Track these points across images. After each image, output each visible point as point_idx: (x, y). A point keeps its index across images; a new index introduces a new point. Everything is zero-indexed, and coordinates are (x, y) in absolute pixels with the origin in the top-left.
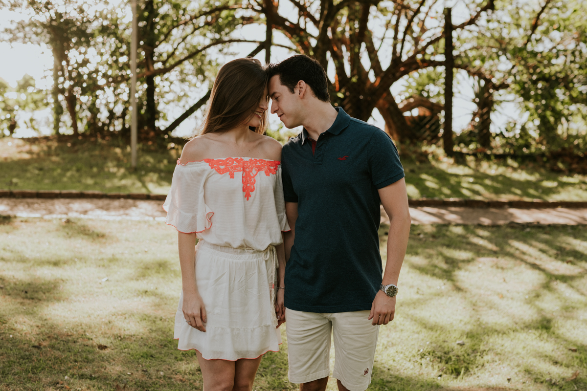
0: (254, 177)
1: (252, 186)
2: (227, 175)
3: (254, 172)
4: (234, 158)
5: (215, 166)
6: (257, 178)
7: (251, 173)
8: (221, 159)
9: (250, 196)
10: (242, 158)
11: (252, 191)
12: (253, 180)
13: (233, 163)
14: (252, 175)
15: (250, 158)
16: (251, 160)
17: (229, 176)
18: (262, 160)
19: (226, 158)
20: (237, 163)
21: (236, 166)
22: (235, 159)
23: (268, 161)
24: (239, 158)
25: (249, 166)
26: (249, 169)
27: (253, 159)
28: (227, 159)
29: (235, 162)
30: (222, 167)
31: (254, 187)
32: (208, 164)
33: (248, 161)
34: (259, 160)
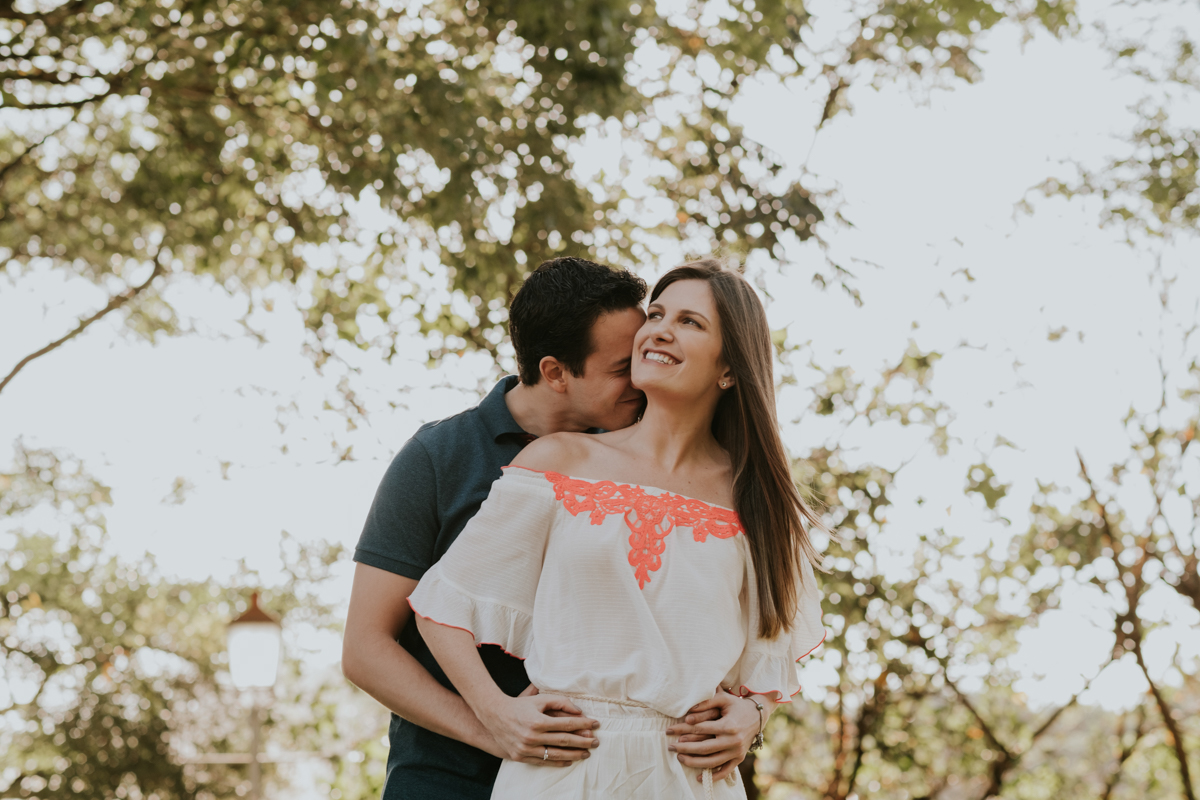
0: (661, 538)
1: (655, 557)
2: (586, 516)
3: (665, 523)
4: (618, 484)
5: (567, 493)
6: (671, 541)
7: (657, 526)
8: (586, 480)
9: (649, 580)
10: (641, 487)
11: (655, 568)
12: (659, 543)
13: (612, 494)
14: (659, 532)
15: (664, 492)
16: (666, 496)
17: (590, 519)
18: (696, 502)
19: (598, 481)
20: (623, 495)
21: (618, 502)
22: (622, 487)
23: (715, 508)
24: (633, 486)
25: (656, 508)
26: (653, 514)
27: (672, 494)
28: (602, 484)
29: (618, 494)
30: (580, 499)
31: (659, 559)
32: (552, 484)
33: (656, 498)
34: (690, 502)
